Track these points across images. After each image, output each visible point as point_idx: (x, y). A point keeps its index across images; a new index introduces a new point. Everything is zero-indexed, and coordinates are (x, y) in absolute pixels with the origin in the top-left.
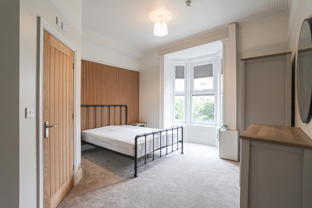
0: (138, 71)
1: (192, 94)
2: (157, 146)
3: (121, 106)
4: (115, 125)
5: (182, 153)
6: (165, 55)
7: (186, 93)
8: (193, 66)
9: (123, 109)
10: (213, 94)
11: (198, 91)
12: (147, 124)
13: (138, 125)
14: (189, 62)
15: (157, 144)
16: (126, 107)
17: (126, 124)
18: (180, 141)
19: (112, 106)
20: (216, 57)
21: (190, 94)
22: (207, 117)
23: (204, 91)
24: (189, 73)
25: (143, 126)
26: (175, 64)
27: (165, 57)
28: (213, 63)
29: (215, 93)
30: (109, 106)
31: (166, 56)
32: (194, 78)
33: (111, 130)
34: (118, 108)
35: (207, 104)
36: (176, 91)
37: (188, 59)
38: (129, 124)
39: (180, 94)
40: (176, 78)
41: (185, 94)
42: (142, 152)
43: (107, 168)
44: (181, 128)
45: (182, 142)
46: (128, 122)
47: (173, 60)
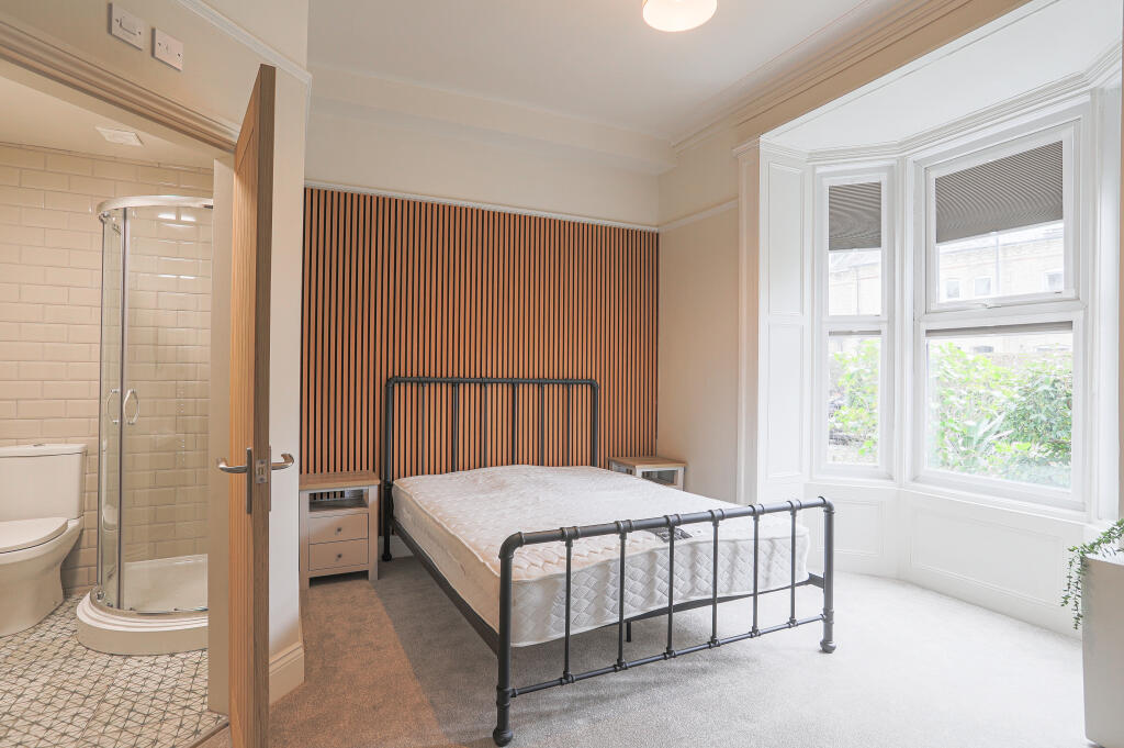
0: (656, 230)
1: (924, 327)
2: (650, 598)
3: (567, 383)
4: (540, 463)
5: (827, 648)
6: (763, 138)
7: (891, 321)
8: (934, 175)
9: (582, 395)
10: (1068, 325)
11: (960, 309)
12: (691, 468)
13: (640, 469)
14: (911, 159)
15: (650, 584)
16: (594, 388)
17: (593, 464)
18: (813, 580)
19: (528, 382)
20: (1087, 98)
21: (915, 329)
22: (1035, 450)
23: (1001, 305)
24: (910, 213)
26: (825, 179)
27: (762, 148)
28: (1065, 136)
29: (1077, 317)
30: (513, 384)
31: (772, 141)
32: (939, 240)
33: (502, 486)
35: (1034, 379)
36: (832, 312)
37: (901, 144)
39: (855, 330)
40: (836, 244)
41: (884, 328)
42: (547, 620)
44: (821, 512)
45: (825, 582)
46: (601, 454)
47: (816, 157)
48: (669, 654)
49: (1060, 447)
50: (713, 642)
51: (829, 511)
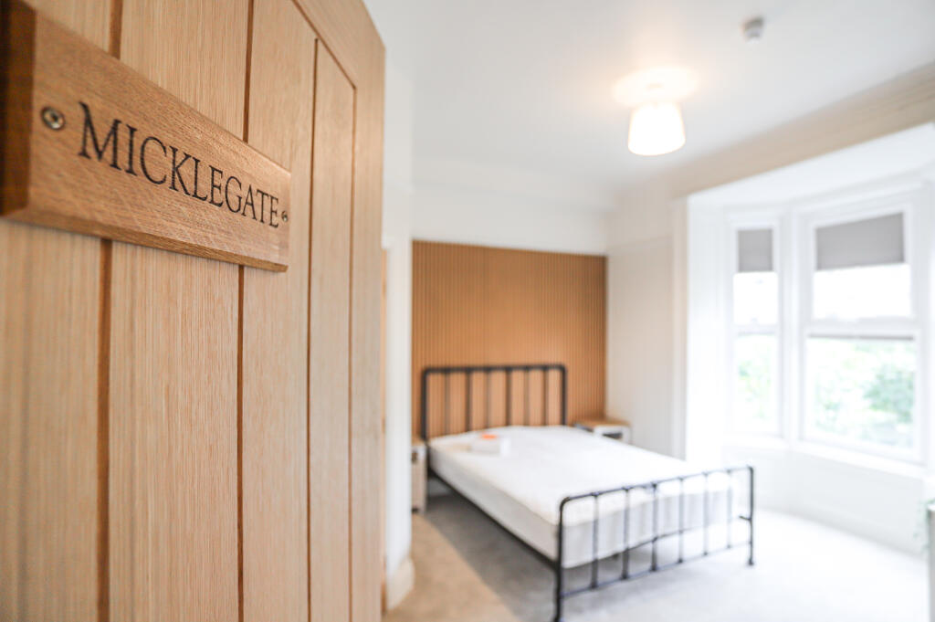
1: (807, 332)
3: (545, 368)
4: (526, 423)
5: (751, 563)
6: (691, 198)
7: (782, 327)
8: (814, 224)
9: (554, 376)
10: (910, 338)
13: (600, 429)
14: (796, 211)
16: (563, 370)
17: (563, 422)
18: (741, 517)
19: (518, 367)
21: (800, 332)
25: (616, 436)
27: (690, 204)
29: (916, 333)
30: (508, 370)
32: (818, 269)
34: (536, 376)
37: (789, 202)
38: (573, 425)
39: (756, 330)
41: (777, 331)
42: (581, 548)
43: (482, 571)
44: (746, 474)
45: (750, 520)
46: (569, 418)
48: (654, 569)
49: (906, 417)
50: (680, 561)
51: (752, 470)
